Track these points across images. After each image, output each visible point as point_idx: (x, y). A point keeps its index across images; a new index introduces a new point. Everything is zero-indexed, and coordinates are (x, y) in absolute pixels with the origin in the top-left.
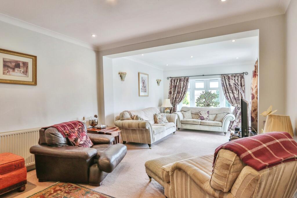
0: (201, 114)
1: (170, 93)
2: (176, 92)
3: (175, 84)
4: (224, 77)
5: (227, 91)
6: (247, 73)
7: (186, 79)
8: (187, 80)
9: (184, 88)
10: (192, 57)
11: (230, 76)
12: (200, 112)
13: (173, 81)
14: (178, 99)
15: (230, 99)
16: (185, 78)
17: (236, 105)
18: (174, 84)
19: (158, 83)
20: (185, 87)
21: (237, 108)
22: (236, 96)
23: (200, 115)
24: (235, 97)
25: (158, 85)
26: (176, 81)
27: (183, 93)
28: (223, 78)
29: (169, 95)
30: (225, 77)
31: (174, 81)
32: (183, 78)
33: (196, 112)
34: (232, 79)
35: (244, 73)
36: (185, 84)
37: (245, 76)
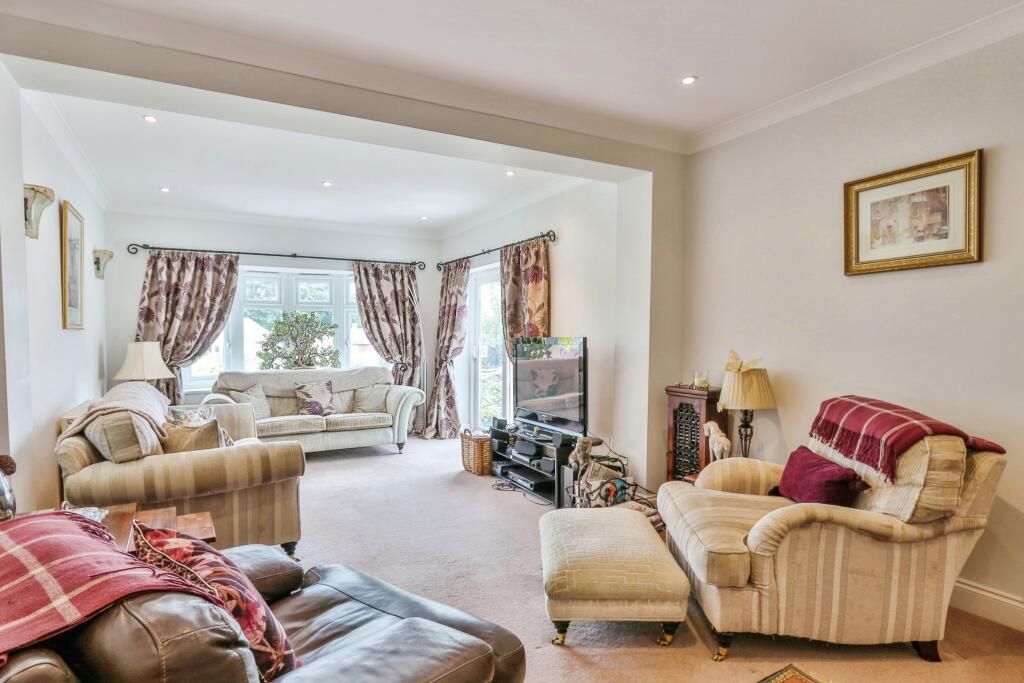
0: (308, 395)
1: (148, 315)
2: (180, 313)
3: (174, 279)
4: (366, 271)
5: (372, 315)
6: (422, 266)
7: (227, 263)
8: (232, 267)
9: (219, 299)
10: (327, 184)
11: (381, 267)
12: (302, 387)
13: (161, 264)
14: (194, 343)
15: (380, 341)
16: (219, 259)
17: (398, 358)
18: (169, 277)
19: (98, 269)
20: (225, 293)
21: (400, 366)
22: (399, 331)
23: (308, 400)
24: (395, 336)
25: (98, 277)
26: (176, 265)
27: (214, 316)
28: (362, 271)
29: (143, 325)
30: (368, 271)
31: (169, 266)
32: (212, 256)
33: (283, 391)
34: (387, 279)
35: (414, 264)
36: (224, 282)
37: (418, 272)
